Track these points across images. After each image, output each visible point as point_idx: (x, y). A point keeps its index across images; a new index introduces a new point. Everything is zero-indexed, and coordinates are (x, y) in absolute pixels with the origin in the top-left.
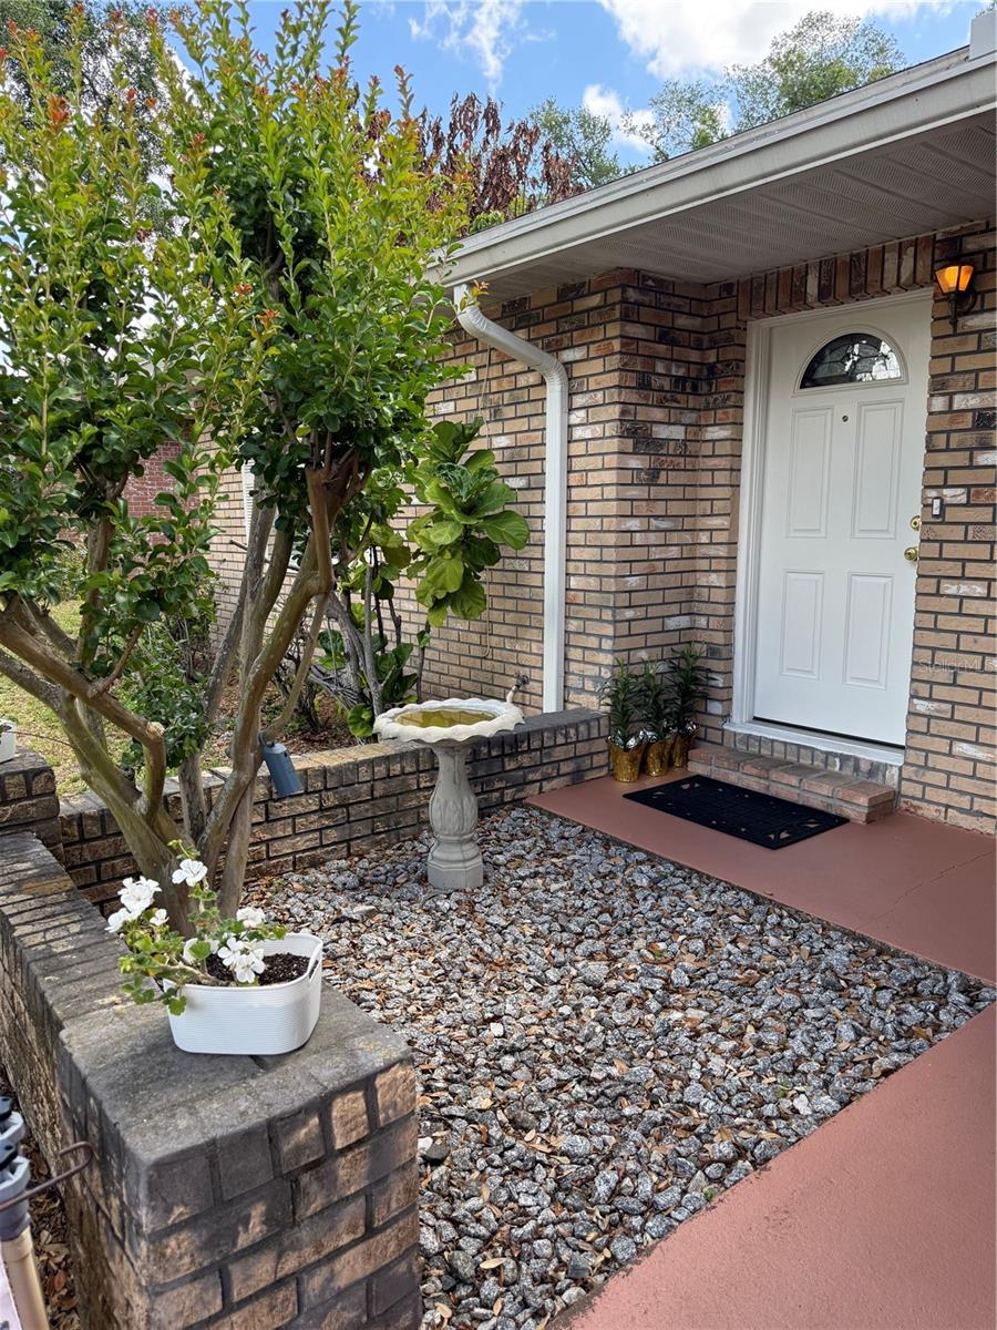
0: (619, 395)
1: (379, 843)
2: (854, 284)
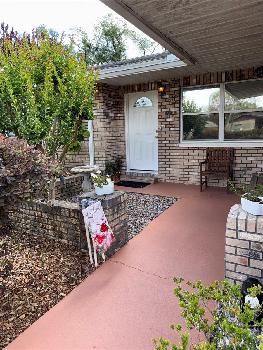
0: (103, 107)
2: (144, 89)
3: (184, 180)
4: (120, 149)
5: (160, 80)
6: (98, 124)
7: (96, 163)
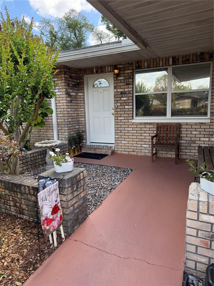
0: (65, 87)
1: (33, 169)
2: (101, 71)
3: (137, 152)
4: (81, 124)
5: (116, 64)
6: (61, 102)
7: (60, 137)
